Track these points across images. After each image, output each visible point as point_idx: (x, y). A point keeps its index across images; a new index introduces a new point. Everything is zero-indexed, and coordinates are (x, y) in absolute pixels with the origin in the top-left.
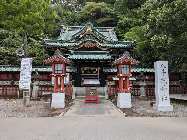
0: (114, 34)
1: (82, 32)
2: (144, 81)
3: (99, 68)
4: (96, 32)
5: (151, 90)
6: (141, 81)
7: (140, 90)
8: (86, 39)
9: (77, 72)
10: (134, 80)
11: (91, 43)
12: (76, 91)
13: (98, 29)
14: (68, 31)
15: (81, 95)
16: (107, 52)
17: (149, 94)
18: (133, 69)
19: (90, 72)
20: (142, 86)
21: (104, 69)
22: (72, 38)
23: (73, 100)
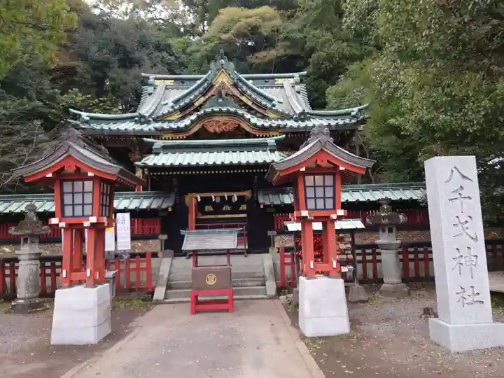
0: (299, 92)
1: (201, 89)
2: (394, 230)
3: (247, 194)
4: (244, 88)
5: (421, 260)
6: (384, 231)
7: (380, 261)
8: (208, 108)
9: (173, 207)
10: (356, 229)
11: (227, 118)
12: (170, 273)
13: (251, 81)
14: (164, 89)
15: (186, 286)
16: (271, 141)
17: (412, 274)
18: (357, 191)
19: (229, 208)
20: (387, 247)
21: (264, 195)
22: (172, 107)
23: (158, 302)
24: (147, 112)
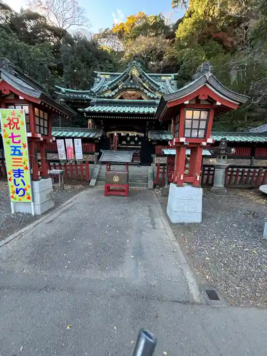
0: (173, 85)
1: (123, 78)
2: (226, 158)
4: (145, 78)
6: (220, 157)
8: (125, 86)
9: (101, 138)
10: (206, 155)
11: (134, 92)
12: (99, 173)
14: (105, 80)
19: (133, 143)
20: (219, 167)
21: (151, 134)
22: (107, 88)
23: (92, 187)
24: (95, 90)
